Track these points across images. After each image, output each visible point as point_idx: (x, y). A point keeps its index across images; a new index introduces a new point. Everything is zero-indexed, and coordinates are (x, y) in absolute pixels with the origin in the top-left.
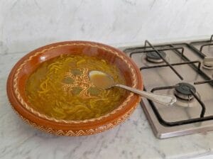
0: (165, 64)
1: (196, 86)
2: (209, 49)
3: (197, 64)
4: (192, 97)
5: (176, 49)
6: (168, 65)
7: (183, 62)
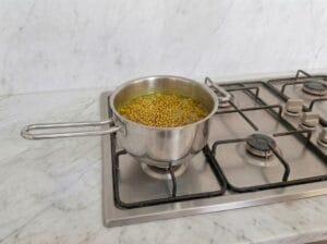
0: (233, 109)
1: (275, 139)
2: (294, 89)
3: (277, 110)
4: (271, 153)
5: (248, 90)
6: (237, 111)
7: (258, 106)
